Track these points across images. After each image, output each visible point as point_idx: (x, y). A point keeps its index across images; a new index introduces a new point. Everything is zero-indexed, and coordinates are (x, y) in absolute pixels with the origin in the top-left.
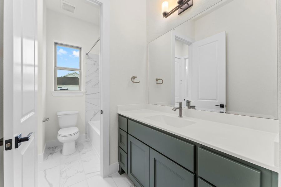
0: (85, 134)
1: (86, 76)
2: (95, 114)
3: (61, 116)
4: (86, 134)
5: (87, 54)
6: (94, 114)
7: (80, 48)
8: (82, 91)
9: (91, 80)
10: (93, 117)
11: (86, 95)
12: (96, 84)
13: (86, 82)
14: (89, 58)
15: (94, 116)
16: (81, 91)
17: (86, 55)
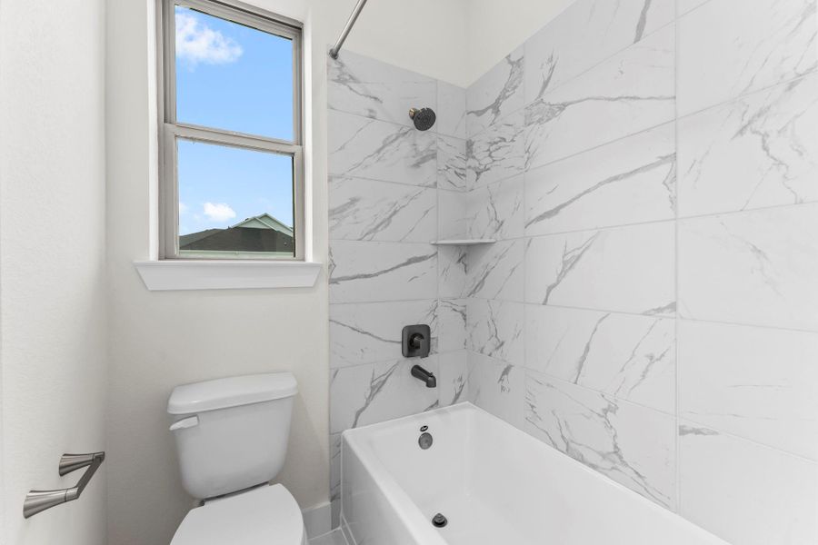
0: (327, 503)
1: (330, 180)
2: (376, 388)
3: (193, 421)
4: (333, 499)
5: (334, 55)
6: (372, 388)
7: (298, 30)
8: (310, 258)
9: (354, 201)
10: (367, 404)
11: (333, 281)
12: (378, 221)
13: (332, 213)
14: (343, 79)
15: (372, 396)
16: (303, 260)
17: (332, 60)
